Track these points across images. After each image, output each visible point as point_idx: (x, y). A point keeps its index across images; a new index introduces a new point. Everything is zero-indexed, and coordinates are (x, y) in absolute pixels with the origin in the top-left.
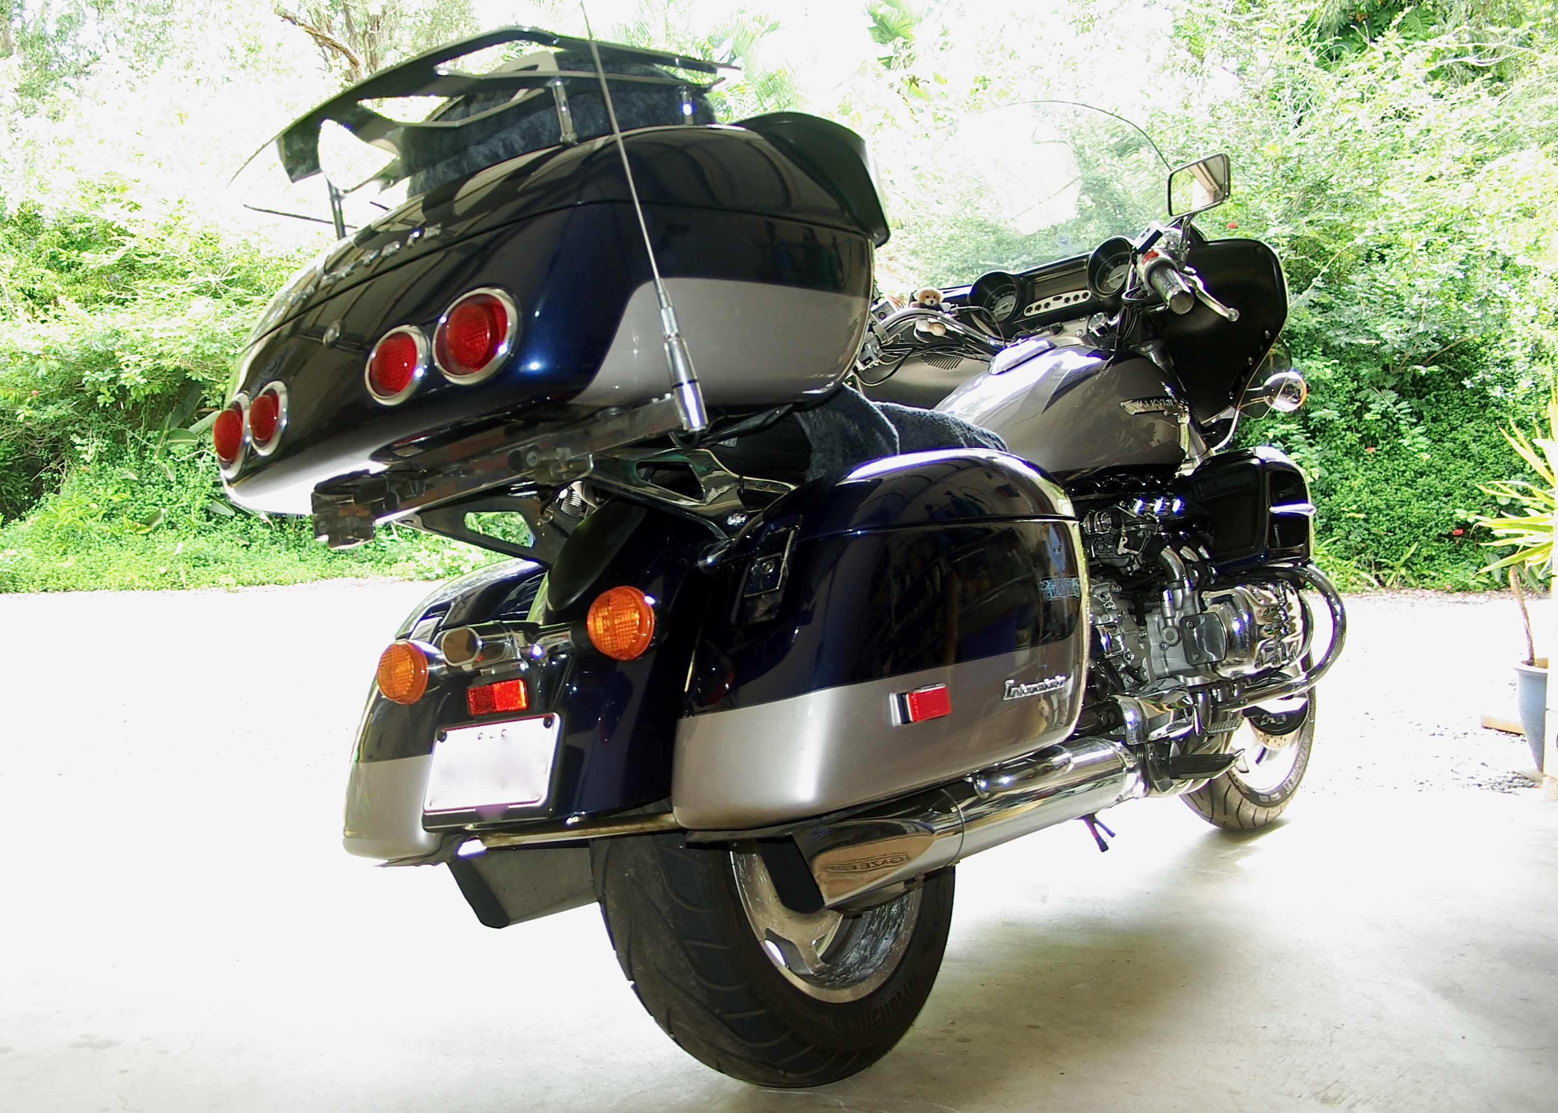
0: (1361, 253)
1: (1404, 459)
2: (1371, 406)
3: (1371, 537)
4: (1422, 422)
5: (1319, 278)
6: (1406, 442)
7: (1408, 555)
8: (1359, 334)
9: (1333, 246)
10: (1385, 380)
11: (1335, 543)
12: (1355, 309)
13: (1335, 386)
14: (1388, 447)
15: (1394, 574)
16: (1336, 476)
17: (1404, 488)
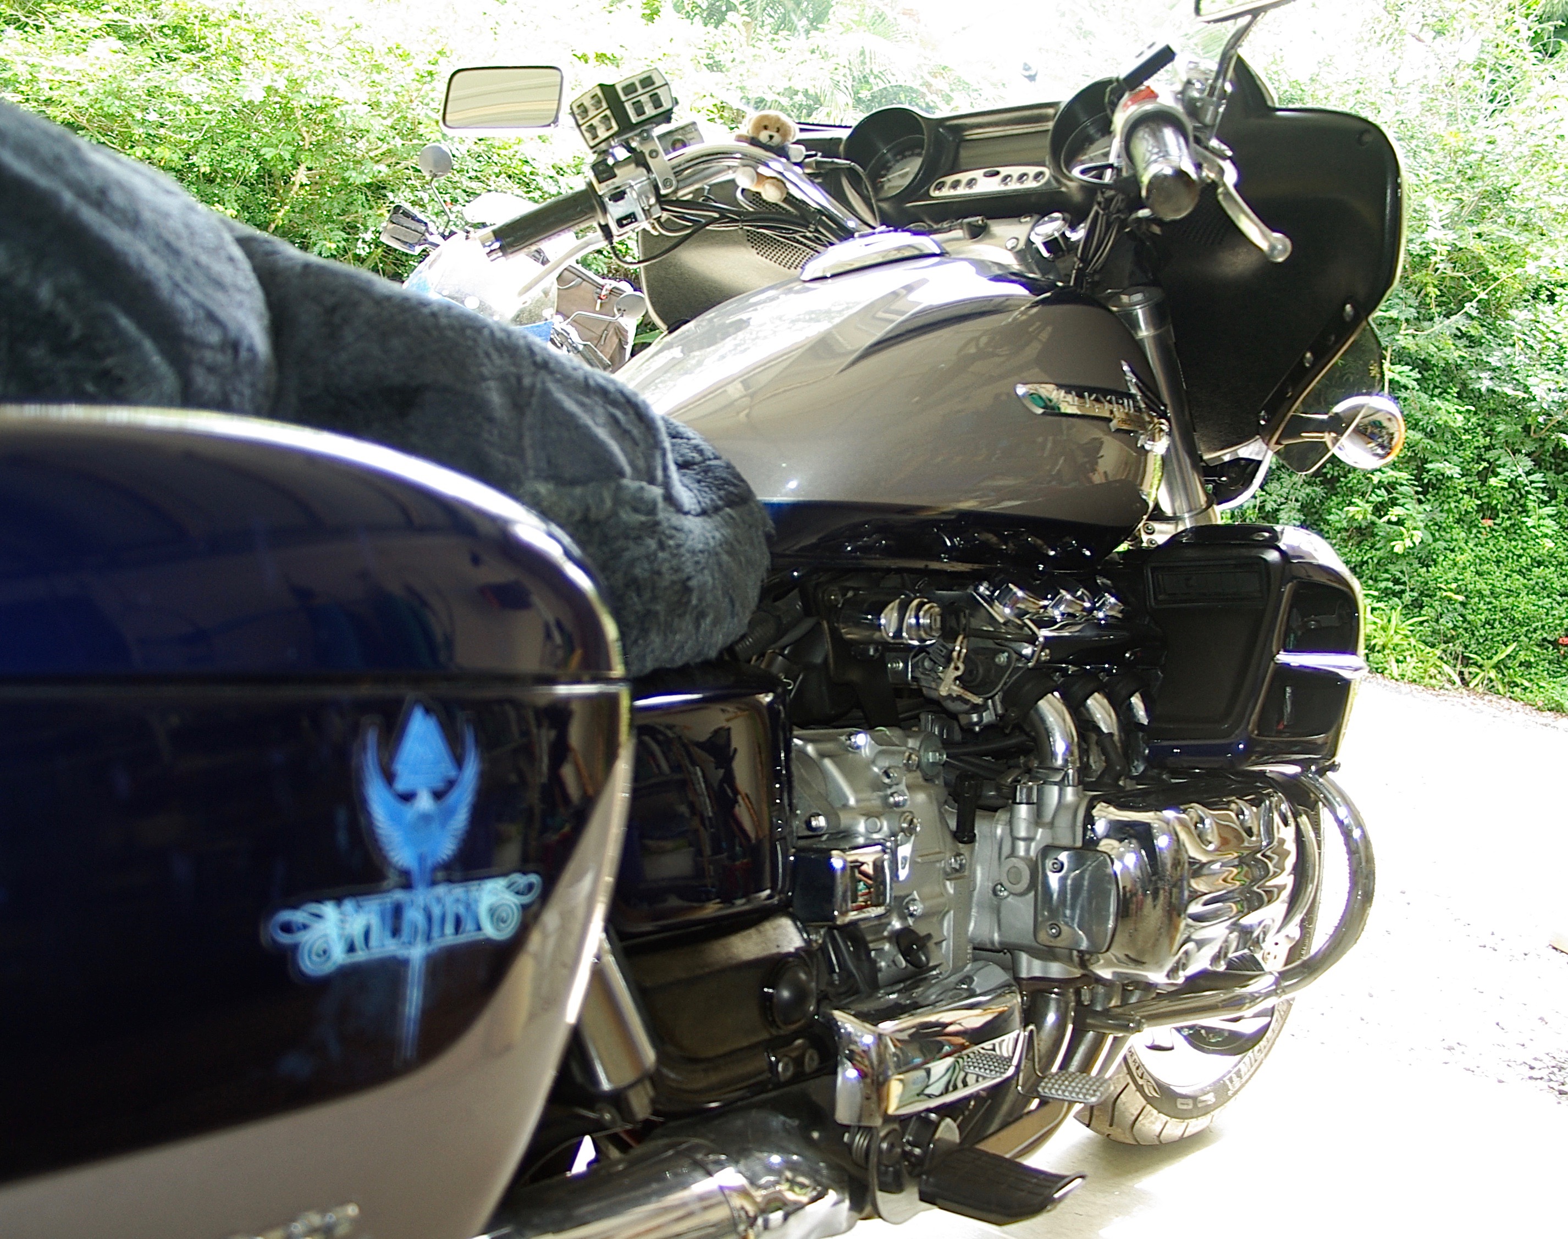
0: (1529, 287)
1: (1523, 541)
2: (1499, 470)
3: (1465, 625)
4: (1553, 502)
5: (1474, 304)
6: (1530, 522)
7: (1503, 656)
8: (1505, 381)
9: (1498, 268)
10: (1522, 443)
11: (1421, 623)
12: (1508, 350)
13: (1464, 437)
14: (1508, 523)
15: (1482, 674)
16: (1441, 544)
17: (1515, 576)
